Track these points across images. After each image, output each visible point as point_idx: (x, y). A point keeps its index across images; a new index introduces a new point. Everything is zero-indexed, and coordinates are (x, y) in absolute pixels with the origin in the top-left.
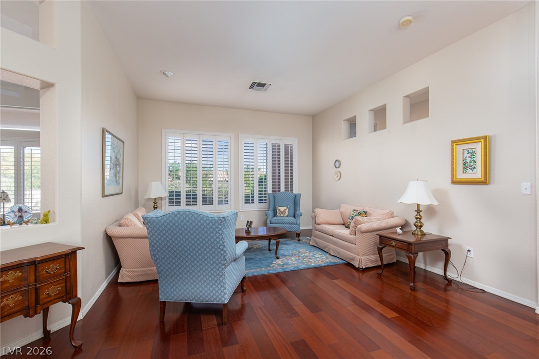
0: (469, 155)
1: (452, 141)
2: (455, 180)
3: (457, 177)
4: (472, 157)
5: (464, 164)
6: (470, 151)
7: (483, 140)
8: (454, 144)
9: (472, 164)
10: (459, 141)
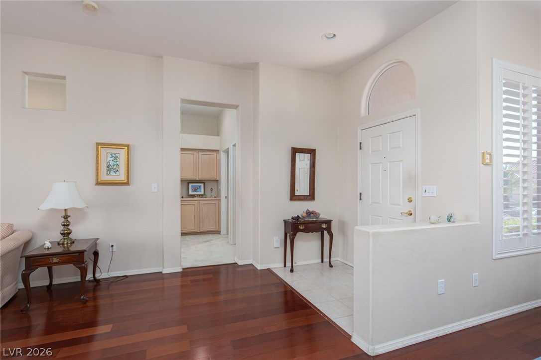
0: (113, 159)
1: (97, 143)
2: (99, 181)
3: (102, 179)
4: (116, 160)
5: (108, 167)
6: (114, 156)
7: (126, 148)
8: (99, 147)
9: (115, 167)
10: (104, 144)
